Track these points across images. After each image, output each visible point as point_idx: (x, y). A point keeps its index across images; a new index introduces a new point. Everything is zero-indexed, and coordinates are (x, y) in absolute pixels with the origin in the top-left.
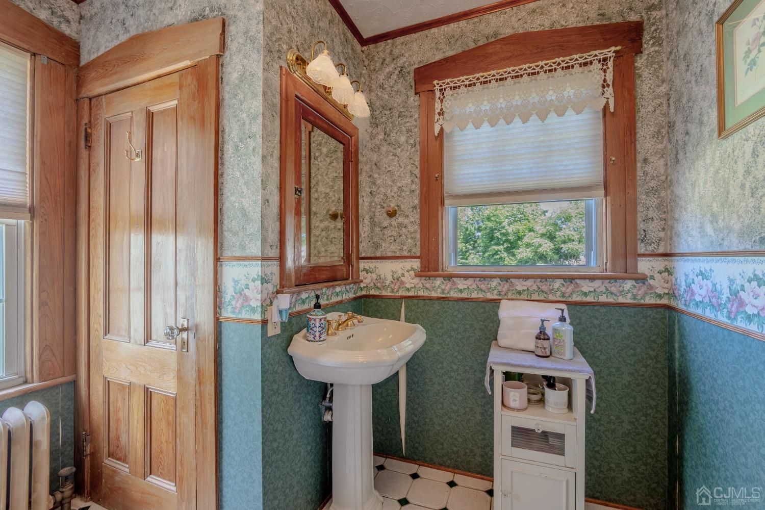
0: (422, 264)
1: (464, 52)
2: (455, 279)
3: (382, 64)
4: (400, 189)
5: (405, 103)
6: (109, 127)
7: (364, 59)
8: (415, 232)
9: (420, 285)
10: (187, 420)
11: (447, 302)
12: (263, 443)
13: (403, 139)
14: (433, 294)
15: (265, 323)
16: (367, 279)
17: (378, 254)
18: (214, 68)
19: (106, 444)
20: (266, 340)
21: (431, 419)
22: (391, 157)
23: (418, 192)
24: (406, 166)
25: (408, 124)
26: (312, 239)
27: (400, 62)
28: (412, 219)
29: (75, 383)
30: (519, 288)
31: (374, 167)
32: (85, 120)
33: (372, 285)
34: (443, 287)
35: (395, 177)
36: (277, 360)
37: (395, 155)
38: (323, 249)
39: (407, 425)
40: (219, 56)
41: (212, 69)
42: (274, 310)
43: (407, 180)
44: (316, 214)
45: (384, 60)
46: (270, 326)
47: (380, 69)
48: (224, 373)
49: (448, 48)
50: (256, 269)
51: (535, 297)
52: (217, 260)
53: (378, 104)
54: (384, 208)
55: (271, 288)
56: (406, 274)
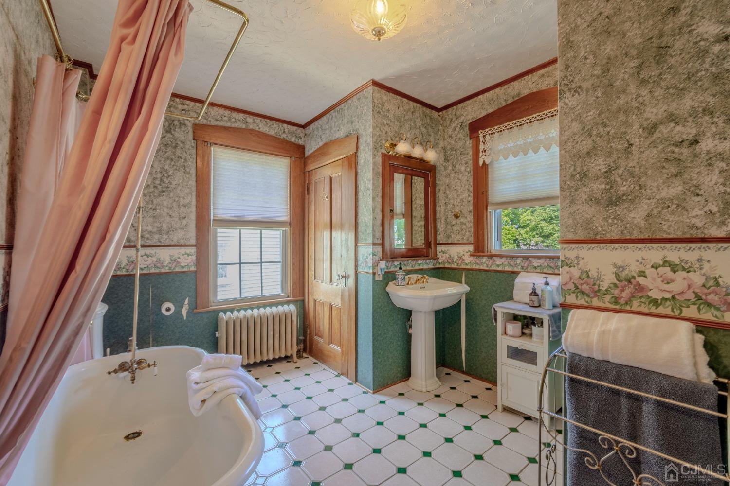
0: (474, 247)
1: (499, 109)
2: (494, 258)
3: (451, 122)
4: (462, 200)
5: (464, 146)
6: (316, 184)
7: (440, 120)
8: (471, 227)
9: (474, 262)
10: (345, 318)
11: (489, 273)
12: (373, 329)
13: (463, 169)
14: (482, 267)
15: (374, 274)
16: (442, 258)
17: (449, 242)
18: (354, 158)
19: (315, 330)
20: (374, 282)
21: (480, 349)
22: (456, 181)
23: (472, 202)
24: (465, 185)
25: (466, 159)
26: (413, 233)
27: (461, 120)
28: (469, 219)
29: (303, 301)
30: (535, 264)
31: (447, 187)
32: (307, 182)
33: (446, 261)
34: (487, 262)
35: (459, 193)
36: (380, 293)
37: (459, 179)
38: (419, 239)
39: (466, 351)
40: (356, 153)
41: (353, 159)
42: (378, 268)
43: (466, 195)
44: (415, 217)
45: (452, 119)
46: (376, 275)
47: (450, 125)
48: (359, 296)
49: (489, 107)
50: (370, 249)
51: (546, 270)
52: (356, 245)
53: (448, 147)
54: (452, 212)
55: (377, 258)
56: (466, 254)
